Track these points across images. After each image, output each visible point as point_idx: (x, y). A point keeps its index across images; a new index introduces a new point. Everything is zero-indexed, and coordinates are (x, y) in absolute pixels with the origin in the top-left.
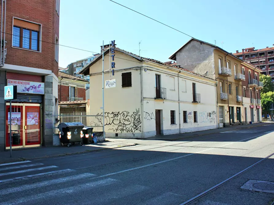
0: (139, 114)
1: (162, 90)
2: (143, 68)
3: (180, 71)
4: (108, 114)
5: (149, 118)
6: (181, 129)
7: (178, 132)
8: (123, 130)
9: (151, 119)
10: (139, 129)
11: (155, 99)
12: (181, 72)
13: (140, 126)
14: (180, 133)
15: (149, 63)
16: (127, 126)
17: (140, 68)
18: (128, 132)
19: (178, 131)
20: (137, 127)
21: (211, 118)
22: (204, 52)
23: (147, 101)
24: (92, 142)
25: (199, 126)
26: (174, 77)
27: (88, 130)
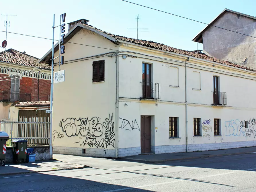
0: (113, 121)
1: (154, 87)
2: (120, 53)
3: (188, 58)
4: (74, 120)
5: (128, 127)
6: (188, 146)
7: (183, 150)
8: (92, 144)
9: (133, 129)
10: (113, 144)
11: (140, 99)
12: (190, 59)
13: (114, 139)
14: (186, 152)
15: (129, 46)
16: (97, 139)
17: (115, 54)
18: (98, 147)
19: (183, 148)
20: (110, 141)
21: (247, 129)
22: (242, 29)
23: (124, 103)
24: (25, 160)
25: (223, 141)
26: (178, 66)
27: (19, 144)
